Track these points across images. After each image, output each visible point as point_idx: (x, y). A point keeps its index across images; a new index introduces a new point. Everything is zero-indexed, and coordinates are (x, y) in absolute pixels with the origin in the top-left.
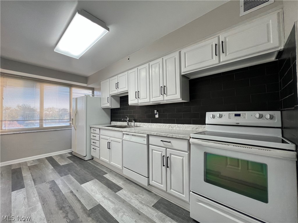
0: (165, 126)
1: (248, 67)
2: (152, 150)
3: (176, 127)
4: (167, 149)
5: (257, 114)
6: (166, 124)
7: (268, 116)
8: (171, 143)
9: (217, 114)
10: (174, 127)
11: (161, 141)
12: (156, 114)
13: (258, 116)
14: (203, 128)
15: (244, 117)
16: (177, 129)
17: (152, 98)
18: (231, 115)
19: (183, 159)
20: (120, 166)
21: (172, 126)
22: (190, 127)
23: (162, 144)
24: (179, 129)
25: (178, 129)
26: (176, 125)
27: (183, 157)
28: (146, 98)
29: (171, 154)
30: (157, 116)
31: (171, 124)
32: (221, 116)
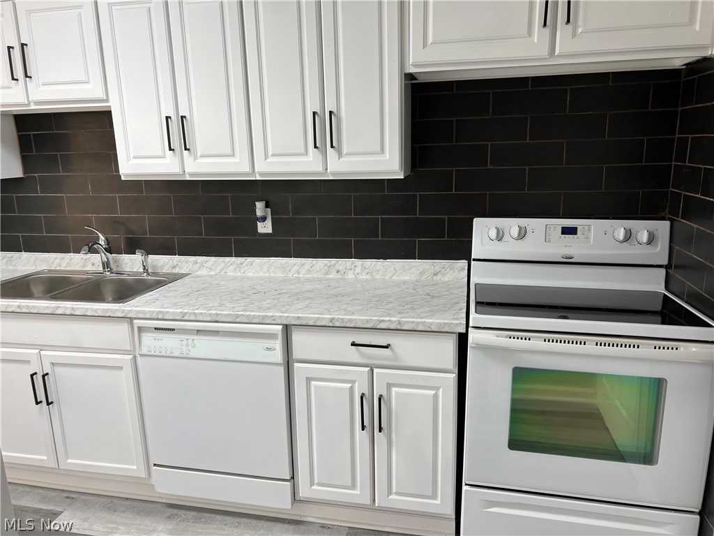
0: (307, 267)
1: (608, 74)
2: (309, 380)
3: (358, 270)
4: (376, 370)
5: (618, 228)
6: (314, 261)
7: (644, 237)
8: (392, 350)
9: (512, 225)
10: (350, 272)
11: (353, 344)
12: (264, 219)
13: (621, 234)
14: (459, 271)
15: (587, 238)
16: (360, 277)
17: (266, 157)
18: (552, 230)
19: (436, 397)
20: (134, 468)
21: (341, 268)
22: (412, 271)
23: (354, 355)
24: (368, 277)
25: (364, 277)
26: (358, 262)
27: (437, 388)
28: (229, 152)
29: (389, 386)
30: (265, 228)
31: (334, 261)
32: (522, 234)
